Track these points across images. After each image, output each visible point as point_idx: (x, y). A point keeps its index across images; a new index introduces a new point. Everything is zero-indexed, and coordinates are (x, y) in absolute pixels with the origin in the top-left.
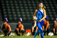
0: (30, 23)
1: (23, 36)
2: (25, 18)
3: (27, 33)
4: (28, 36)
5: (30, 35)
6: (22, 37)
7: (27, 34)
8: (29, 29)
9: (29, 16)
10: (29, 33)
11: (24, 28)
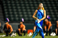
0: (32, 23)
1: (25, 36)
2: (27, 19)
3: (29, 33)
4: (30, 36)
5: (32, 35)
6: (23, 37)
7: (29, 35)
10: (31, 33)
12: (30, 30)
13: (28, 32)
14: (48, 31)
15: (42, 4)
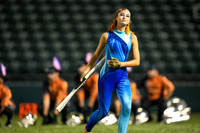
0: (32, 80)
1: (10, 126)
2: (16, 65)
3: (24, 117)
4: (26, 126)
5: (35, 123)
6: (5, 131)
7: (24, 121)
8: (31, 101)
9: (29, 55)
10: (30, 115)
11: (13, 99)
12: (28, 106)
13: (22, 111)
14: (89, 108)
15: (127, 12)
